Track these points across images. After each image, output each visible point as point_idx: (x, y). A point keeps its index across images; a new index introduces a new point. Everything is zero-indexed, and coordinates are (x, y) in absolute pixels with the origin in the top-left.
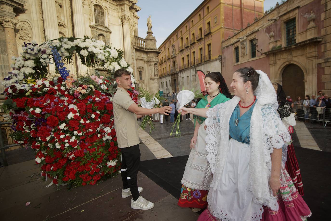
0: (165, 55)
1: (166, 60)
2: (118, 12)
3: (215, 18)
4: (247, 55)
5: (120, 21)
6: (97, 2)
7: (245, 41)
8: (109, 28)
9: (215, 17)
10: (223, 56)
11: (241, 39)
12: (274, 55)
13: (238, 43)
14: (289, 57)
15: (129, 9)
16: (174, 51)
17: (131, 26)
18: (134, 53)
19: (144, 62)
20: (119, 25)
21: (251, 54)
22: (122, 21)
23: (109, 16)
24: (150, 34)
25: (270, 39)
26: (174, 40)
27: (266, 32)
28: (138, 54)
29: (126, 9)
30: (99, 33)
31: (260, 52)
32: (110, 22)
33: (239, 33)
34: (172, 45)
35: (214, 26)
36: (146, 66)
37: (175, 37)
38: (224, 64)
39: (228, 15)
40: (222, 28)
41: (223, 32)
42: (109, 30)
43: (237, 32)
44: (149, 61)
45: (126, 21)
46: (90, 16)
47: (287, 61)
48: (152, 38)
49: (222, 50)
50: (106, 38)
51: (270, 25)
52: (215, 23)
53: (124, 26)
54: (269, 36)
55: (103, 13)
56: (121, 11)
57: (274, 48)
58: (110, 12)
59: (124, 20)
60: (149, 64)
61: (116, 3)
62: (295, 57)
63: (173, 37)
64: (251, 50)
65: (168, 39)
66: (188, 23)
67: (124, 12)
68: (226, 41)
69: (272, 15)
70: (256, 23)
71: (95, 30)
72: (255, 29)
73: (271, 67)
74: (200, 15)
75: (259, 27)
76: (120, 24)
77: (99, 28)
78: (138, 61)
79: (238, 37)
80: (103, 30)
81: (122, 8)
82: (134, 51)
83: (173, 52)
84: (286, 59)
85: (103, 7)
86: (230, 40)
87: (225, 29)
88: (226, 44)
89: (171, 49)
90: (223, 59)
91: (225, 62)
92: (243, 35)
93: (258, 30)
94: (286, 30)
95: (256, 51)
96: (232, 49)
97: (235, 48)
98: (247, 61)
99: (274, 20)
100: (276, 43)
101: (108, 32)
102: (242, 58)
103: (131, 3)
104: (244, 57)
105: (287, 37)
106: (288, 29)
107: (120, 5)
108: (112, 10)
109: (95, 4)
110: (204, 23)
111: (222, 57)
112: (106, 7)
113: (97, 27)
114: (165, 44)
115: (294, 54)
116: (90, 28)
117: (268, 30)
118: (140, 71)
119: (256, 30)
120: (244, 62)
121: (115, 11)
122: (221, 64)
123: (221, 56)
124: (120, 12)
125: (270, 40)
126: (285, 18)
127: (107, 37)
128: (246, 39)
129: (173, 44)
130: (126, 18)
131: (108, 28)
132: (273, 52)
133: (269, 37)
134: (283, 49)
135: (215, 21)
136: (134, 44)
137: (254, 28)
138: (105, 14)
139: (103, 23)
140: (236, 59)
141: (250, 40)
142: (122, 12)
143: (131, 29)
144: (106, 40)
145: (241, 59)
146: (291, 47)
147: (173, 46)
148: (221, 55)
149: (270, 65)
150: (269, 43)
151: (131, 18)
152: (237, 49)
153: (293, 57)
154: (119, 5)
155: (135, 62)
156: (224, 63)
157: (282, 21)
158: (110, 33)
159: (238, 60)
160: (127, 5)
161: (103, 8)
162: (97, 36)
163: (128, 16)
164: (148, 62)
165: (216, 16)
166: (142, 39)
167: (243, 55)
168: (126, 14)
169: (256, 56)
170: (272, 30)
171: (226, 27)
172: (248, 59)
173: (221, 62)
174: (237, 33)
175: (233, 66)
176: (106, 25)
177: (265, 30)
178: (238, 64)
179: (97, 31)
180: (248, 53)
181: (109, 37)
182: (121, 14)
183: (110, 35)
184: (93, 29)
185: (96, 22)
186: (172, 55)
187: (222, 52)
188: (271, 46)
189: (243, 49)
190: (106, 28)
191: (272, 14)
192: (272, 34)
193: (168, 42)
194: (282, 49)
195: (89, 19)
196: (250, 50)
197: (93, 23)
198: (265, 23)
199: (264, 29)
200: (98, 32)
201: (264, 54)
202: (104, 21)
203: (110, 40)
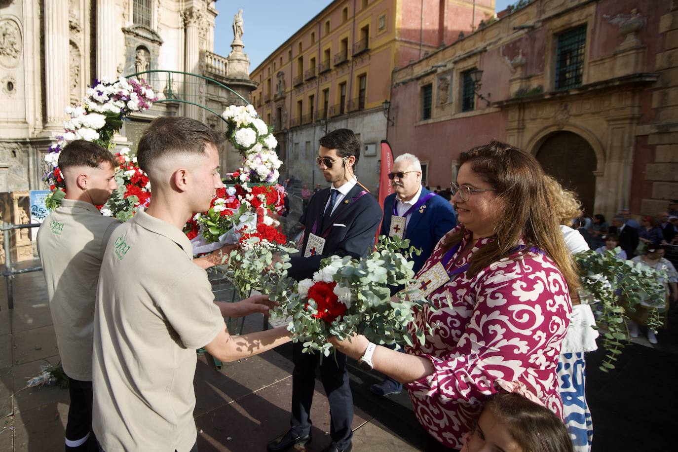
0: (261, 93)
1: (263, 103)
2: (179, 2)
3: (380, 19)
4: (451, 103)
5: (180, 19)
7: (450, 71)
8: (159, 34)
9: (381, 16)
10: (392, 104)
11: (439, 67)
12: (520, 109)
13: (432, 76)
14: (560, 117)
16: (282, 84)
17: (202, 31)
18: (202, 86)
19: (221, 107)
20: (179, 28)
21: (462, 103)
22: (184, 20)
23: (161, 11)
24: (239, 48)
25: (513, 70)
26: (284, 62)
27: (504, 55)
28: (211, 89)
30: (138, 44)
31: (487, 99)
32: (161, 21)
33: (436, 53)
34: (279, 73)
35: (377, 37)
37: (285, 56)
38: (395, 122)
39: (411, 12)
40: (395, 40)
41: (397, 50)
42: (159, 37)
43: (431, 51)
45: (191, 21)
46: (125, 8)
47: (554, 125)
48: (242, 56)
49: (391, 89)
50: (151, 54)
51: (517, 39)
52: (381, 29)
53: (187, 29)
54: (512, 64)
55: (149, 4)
57: (521, 92)
58: (163, 1)
59: (189, 19)
62: (576, 116)
63: (281, 56)
64: (462, 93)
65: (270, 59)
66: (318, 28)
67: (189, 3)
68: (403, 71)
69: (525, 17)
70: (481, 33)
71: (133, 37)
72: (477, 46)
73: (510, 136)
74: (346, 10)
75: (488, 42)
76: (180, 26)
77: (141, 33)
78: (210, 104)
79: (433, 62)
80: (147, 38)
82: (204, 82)
83: (278, 87)
84: (551, 120)
86: (413, 69)
87: (403, 44)
88: (402, 78)
89: (275, 81)
90: (393, 109)
91: (397, 117)
92: (445, 59)
93: (484, 50)
94: (557, 52)
95: (476, 96)
96: (418, 87)
97: (422, 88)
98: (449, 118)
99: (528, 27)
100: (529, 81)
101: (157, 41)
102: (439, 110)
104: (443, 109)
105: (557, 69)
106: (563, 50)
110: (354, 29)
111: (390, 105)
113: (137, 31)
114: (263, 69)
115: (574, 108)
116: (122, 34)
117: (511, 50)
119: (479, 49)
120: (443, 119)
122: (386, 121)
123: (390, 102)
124: (182, 2)
125: (514, 73)
126: (558, 23)
127: (154, 51)
128: (453, 68)
129: (280, 70)
130: (194, 15)
131: (156, 35)
132: (520, 101)
133: (510, 65)
134: (547, 97)
135: (381, 24)
136: (205, 69)
137: (474, 45)
138: (153, 6)
139: (148, 23)
140: (423, 112)
141: (462, 70)
142: (186, 1)
143: (202, 36)
144: (152, 57)
145: (435, 112)
146: (568, 92)
147: (280, 75)
148: (389, 100)
149: (508, 130)
150: (511, 81)
151: (202, 14)
152: (427, 89)
153: (570, 116)
156: (394, 118)
157: (549, 30)
158: (160, 44)
159: (427, 114)
162: (135, 49)
165: (383, 14)
166: (220, 59)
167: (443, 105)
168: (193, 5)
169: (475, 108)
170: (521, 51)
171: (404, 39)
172: (454, 114)
173: (387, 116)
174: (430, 54)
175: (416, 127)
176: (154, 27)
177: (501, 50)
178: (427, 124)
179: (136, 39)
180: (454, 100)
181: (158, 52)
182: (183, 6)
183: (159, 48)
184: (127, 36)
186: (277, 93)
187: (392, 95)
188: (515, 88)
189: (442, 89)
190: (153, 33)
191: (523, 15)
192: (521, 61)
193: (270, 66)
194: (543, 95)
195: (123, 15)
196: (460, 93)
197: (130, 24)
198: (503, 35)
199: (499, 48)
200: (137, 42)
201: (496, 106)
202: (151, 19)
203: (159, 58)
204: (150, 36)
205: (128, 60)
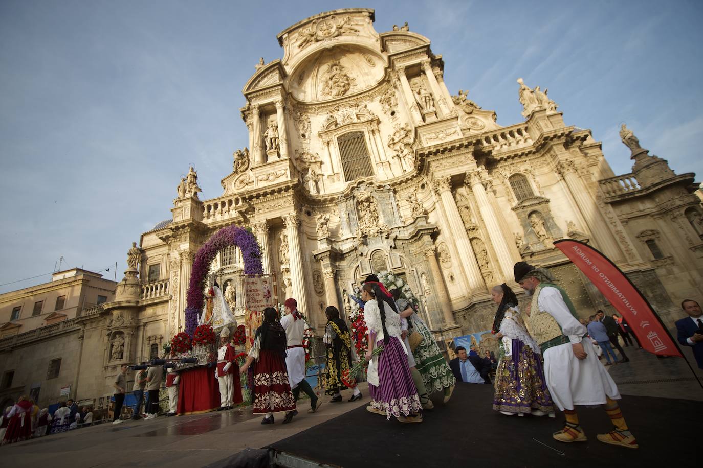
2: (549, 164)
5: (556, 174)
6: (512, 171)
8: (543, 196)
15: (564, 149)
17: (583, 170)
18: (610, 212)
19: (652, 219)
20: (558, 182)
22: (559, 173)
23: (537, 179)
24: (641, 157)
28: (626, 209)
29: (557, 153)
30: (528, 212)
32: (541, 186)
36: (662, 225)
42: (543, 198)
44: (663, 211)
45: (565, 170)
46: (508, 195)
48: (648, 161)
53: (566, 178)
55: (525, 181)
56: (551, 159)
58: (537, 172)
59: (562, 171)
60: (669, 217)
61: (540, 154)
67: (557, 159)
71: (521, 210)
76: (559, 180)
77: (526, 204)
78: (633, 223)
80: (533, 204)
81: (551, 155)
82: (610, 208)
85: (522, 172)
101: (543, 202)
103: (562, 138)
107: (547, 151)
108: (538, 167)
109: (509, 176)
112: (526, 170)
113: (523, 205)
116: (513, 212)
118: (647, 242)
121: (545, 165)
124: (551, 162)
127: (544, 210)
130: (565, 165)
131: (540, 198)
136: (606, 196)
138: (528, 180)
139: (531, 193)
142: (553, 160)
143: (586, 173)
151: (572, 160)
154: (545, 153)
155: (620, 227)
158: (547, 201)
160: (557, 146)
161: (523, 174)
162: (527, 217)
163: (567, 160)
164: (663, 213)
166: (623, 177)
168: (560, 159)
176: (537, 194)
179: (525, 210)
181: (548, 209)
182: (553, 165)
183: (547, 206)
184: (517, 212)
185: (518, 199)
190: (537, 198)
195: (509, 200)
197: (515, 203)
200: (527, 211)
202: (531, 190)
203: (551, 213)
204: (536, 202)
205: (525, 226)
